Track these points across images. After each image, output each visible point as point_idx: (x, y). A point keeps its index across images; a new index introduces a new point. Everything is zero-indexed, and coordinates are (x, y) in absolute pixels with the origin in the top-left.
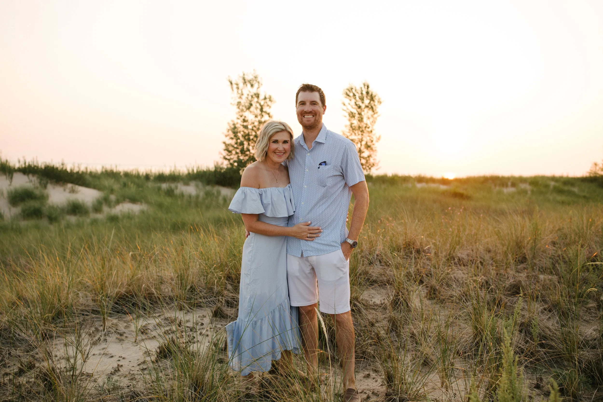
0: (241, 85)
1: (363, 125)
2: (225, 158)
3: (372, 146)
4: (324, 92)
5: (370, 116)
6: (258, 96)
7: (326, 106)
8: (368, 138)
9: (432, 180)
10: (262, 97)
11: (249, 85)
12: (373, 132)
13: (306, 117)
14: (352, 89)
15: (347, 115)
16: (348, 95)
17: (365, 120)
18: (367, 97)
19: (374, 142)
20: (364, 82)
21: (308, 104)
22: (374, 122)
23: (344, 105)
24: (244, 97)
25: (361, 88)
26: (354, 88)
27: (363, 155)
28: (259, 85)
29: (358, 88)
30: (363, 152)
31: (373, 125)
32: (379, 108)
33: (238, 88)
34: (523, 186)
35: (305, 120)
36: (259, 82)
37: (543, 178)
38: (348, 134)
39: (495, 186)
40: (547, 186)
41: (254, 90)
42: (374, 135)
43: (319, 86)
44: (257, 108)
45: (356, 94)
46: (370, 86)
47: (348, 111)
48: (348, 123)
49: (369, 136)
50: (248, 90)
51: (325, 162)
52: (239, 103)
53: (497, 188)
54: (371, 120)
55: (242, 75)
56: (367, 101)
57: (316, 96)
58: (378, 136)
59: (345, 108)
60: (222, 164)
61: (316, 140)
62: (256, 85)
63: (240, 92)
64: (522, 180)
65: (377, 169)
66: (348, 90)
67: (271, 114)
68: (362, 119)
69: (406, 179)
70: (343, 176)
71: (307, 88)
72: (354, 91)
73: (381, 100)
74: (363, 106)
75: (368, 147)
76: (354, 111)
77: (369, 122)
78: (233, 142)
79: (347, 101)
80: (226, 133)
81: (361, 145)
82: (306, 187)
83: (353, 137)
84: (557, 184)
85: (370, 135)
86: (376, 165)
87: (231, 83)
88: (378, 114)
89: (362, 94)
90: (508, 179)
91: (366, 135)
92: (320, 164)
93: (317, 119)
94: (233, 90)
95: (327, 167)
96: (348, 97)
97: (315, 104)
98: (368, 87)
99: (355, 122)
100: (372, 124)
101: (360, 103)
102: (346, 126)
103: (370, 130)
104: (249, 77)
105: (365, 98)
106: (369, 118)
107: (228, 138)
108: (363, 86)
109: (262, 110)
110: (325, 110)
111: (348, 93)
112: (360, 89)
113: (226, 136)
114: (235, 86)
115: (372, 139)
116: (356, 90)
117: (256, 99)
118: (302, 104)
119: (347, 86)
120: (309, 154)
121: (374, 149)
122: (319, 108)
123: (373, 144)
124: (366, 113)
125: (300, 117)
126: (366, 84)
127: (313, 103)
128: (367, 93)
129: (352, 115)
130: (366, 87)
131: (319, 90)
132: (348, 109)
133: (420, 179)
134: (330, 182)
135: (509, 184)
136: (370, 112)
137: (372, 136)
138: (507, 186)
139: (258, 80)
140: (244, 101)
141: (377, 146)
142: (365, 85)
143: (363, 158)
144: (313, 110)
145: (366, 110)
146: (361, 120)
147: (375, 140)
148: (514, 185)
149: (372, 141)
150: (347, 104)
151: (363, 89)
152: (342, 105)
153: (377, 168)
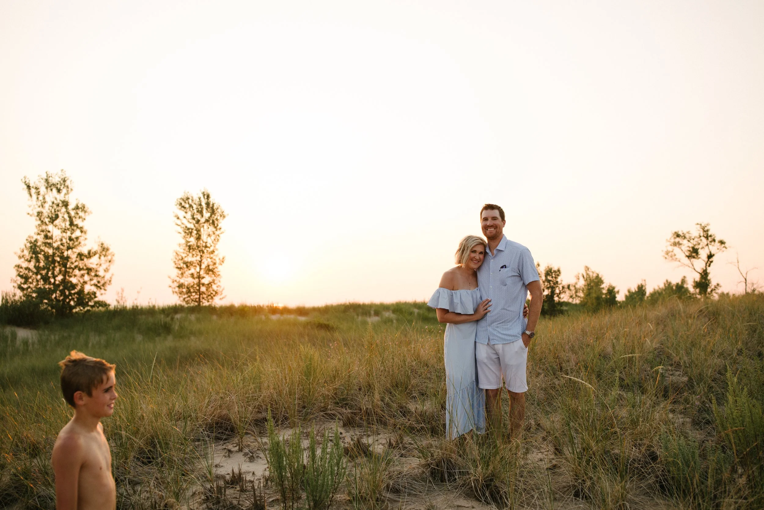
0: (43, 190)
1: (201, 243)
2: (20, 287)
3: (215, 270)
4: (504, 210)
5: (211, 233)
6: (66, 204)
7: (505, 221)
8: (209, 260)
9: (286, 311)
10: (71, 207)
11: (55, 190)
12: (216, 253)
13: (489, 230)
14: (188, 199)
15: (181, 230)
16: (183, 207)
17: (204, 237)
18: (207, 209)
19: (217, 265)
20: (203, 191)
21: (490, 219)
22: (217, 240)
23: (178, 218)
24: (47, 206)
25: (200, 199)
26: (191, 198)
27: (203, 281)
28: (68, 191)
29: (196, 198)
30: (203, 278)
31: (215, 244)
32: (222, 223)
33: (38, 194)
34: (387, 314)
35: (488, 232)
36: (68, 187)
37: (406, 304)
38: (184, 255)
39: (358, 315)
40: (411, 314)
41: (61, 197)
42: (217, 256)
43: (499, 205)
44: (64, 220)
45: (193, 204)
46: (211, 196)
47: (183, 226)
48: (183, 241)
49: (211, 258)
50: (52, 196)
51: (505, 265)
52: (39, 214)
53: (360, 318)
54: (213, 237)
55: (45, 177)
56: (207, 215)
57: (496, 213)
58: (221, 258)
59: (179, 222)
60: (15, 295)
61: (497, 248)
62: (64, 191)
63: (41, 198)
64: (384, 307)
65: (221, 299)
66: (183, 200)
67: (85, 229)
68: (200, 236)
69: (257, 310)
70: (520, 276)
71: (489, 207)
72: (190, 201)
73: (225, 214)
74: (203, 220)
75: (209, 270)
76: (191, 226)
77: (210, 241)
78: (32, 265)
79: (181, 213)
80: (19, 253)
81: (200, 269)
82: (491, 287)
83: (189, 259)
84: (421, 312)
85: (212, 256)
86: (220, 293)
87: (29, 187)
88: (222, 230)
89: (200, 205)
90: (371, 306)
91: (206, 255)
92: (502, 267)
93: (498, 231)
94: (31, 195)
95: (506, 269)
96: (183, 209)
97: (495, 219)
98: (208, 197)
99: (192, 240)
100: (214, 242)
101: (198, 216)
102: (180, 245)
103: (211, 249)
104: (55, 180)
105: (204, 211)
106: (209, 235)
107: (23, 260)
108: (202, 196)
109: (72, 224)
110: (504, 224)
111: (183, 204)
112: (198, 200)
113: (20, 257)
114: (33, 191)
115: (214, 261)
116: (192, 200)
117: (64, 210)
118: (485, 220)
119: (181, 195)
120: (492, 260)
121: (217, 273)
122: (499, 222)
123: (216, 268)
124: (206, 229)
125: (484, 230)
126: (205, 193)
127: (494, 218)
128: (208, 204)
129: (188, 232)
130: (206, 197)
131: (499, 208)
132: (183, 224)
133: (274, 310)
134: (509, 282)
135: (372, 312)
136: (212, 228)
137: (214, 257)
138: (370, 315)
139: (66, 184)
140: (46, 211)
141: (220, 269)
142: (204, 195)
143: (203, 285)
144: (494, 224)
145: (206, 225)
146: (199, 238)
147: (218, 261)
148: (377, 313)
149: (215, 264)
150: (181, 217)
151: (202, 199)
152: (175, 219)
153: (221, 297)
